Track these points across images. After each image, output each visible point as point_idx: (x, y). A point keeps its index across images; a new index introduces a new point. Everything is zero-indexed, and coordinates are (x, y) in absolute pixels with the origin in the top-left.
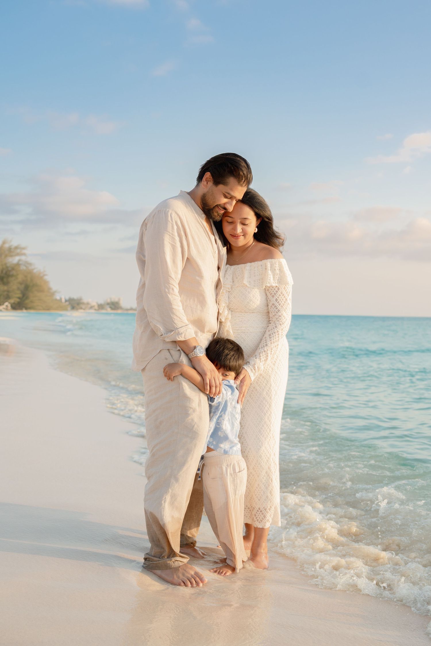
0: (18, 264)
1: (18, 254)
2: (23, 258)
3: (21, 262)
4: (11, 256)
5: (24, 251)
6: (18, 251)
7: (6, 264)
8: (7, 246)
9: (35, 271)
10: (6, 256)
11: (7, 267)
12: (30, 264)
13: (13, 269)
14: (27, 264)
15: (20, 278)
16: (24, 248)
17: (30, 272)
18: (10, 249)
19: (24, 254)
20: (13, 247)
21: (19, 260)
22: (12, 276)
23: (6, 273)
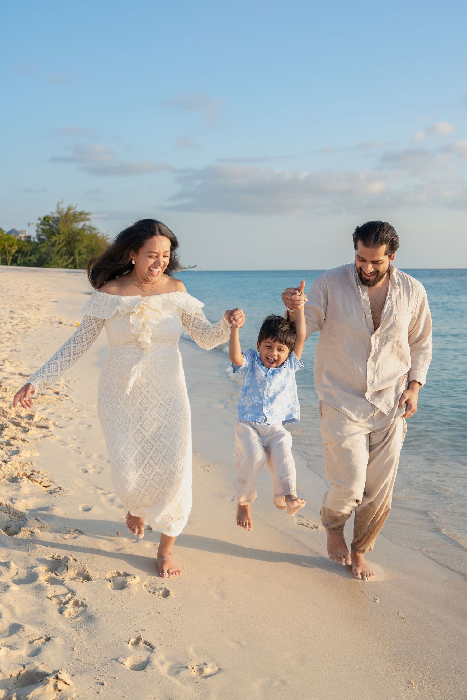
0: (83, 229)
1: (82, 220)
2: (87, 223)
3: (85, 227)
4: (77, 222)
5: (88, 217)
6: (83, 216)
7: (72, 229)
8: (72, 212)
9: (99, 235)
10: (72, 222)
11: (73, 232)
12: (94, 229)
13: (79, 234)
14: (92, 229)
15: (86, 242)
16: (87, 214)
17: (95, 237)
18: (74, 215)
19: (88, 219)
20: (77, 213)
21: (84, 225)
22: (78, 240)
23: (72, 238)
